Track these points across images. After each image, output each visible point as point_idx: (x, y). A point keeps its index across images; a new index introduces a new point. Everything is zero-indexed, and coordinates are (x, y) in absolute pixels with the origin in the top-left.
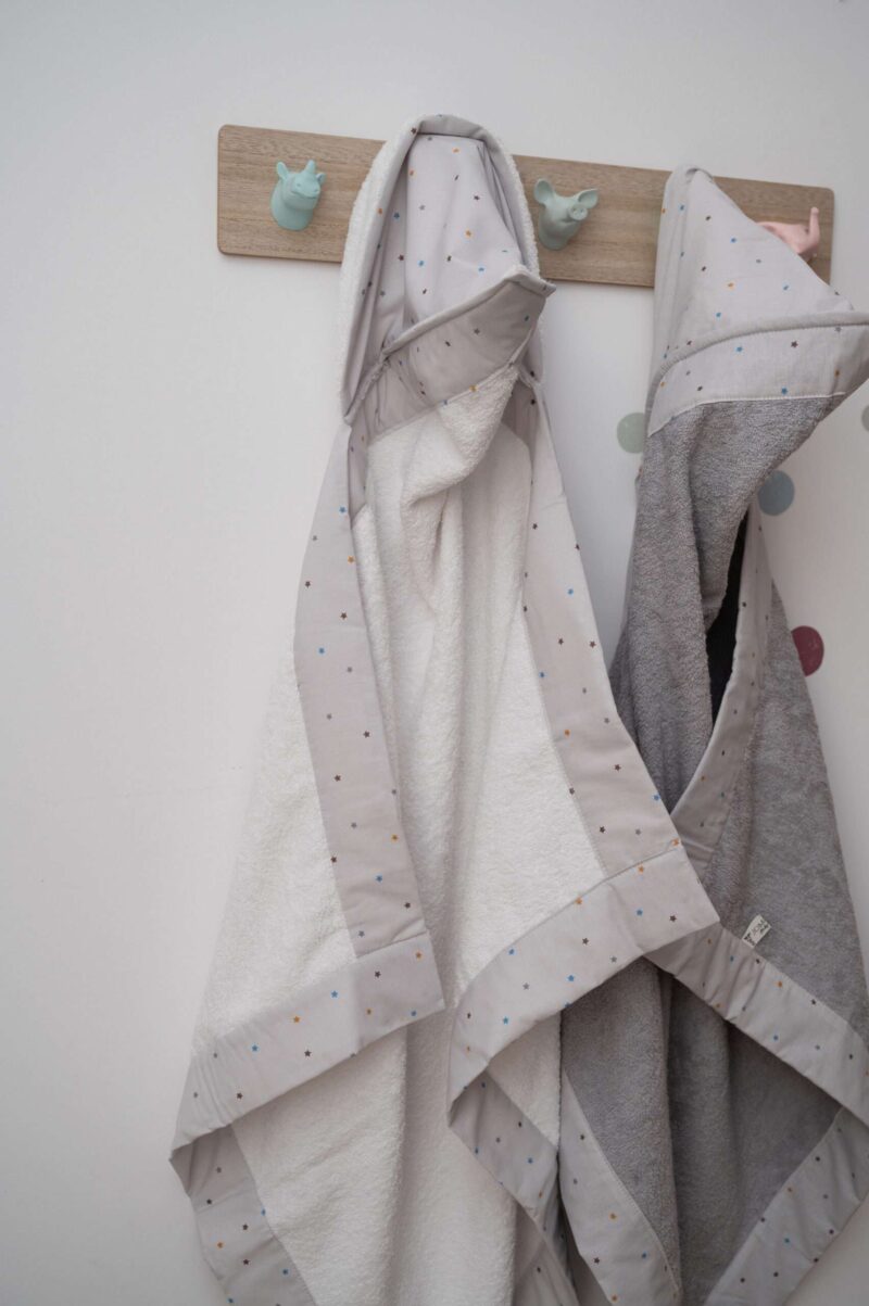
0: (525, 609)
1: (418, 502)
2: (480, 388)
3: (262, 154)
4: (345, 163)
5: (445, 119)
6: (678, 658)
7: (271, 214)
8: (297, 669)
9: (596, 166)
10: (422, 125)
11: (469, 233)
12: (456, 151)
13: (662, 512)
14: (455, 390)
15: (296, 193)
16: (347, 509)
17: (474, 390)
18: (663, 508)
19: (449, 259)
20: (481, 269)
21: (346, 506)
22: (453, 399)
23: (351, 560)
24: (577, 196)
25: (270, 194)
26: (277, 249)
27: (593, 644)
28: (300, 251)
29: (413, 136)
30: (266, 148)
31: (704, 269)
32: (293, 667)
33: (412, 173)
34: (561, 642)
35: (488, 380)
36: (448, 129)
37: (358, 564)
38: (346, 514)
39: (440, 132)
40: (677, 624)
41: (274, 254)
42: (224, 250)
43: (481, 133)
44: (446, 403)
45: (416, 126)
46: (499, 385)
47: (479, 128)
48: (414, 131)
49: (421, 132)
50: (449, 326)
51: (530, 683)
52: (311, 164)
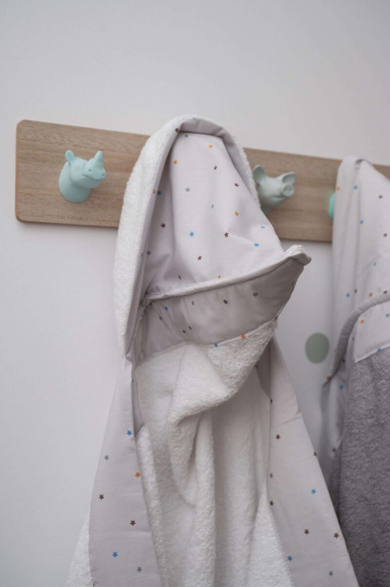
0: (272, 503)
1: (184, 420)
2: (249, 336)
3: (52, 143)
4: (114, 151)
5: (198, 122)
6: (383, 532)
7: (59, 190)
8: (93, 570)
9: (288, 156)
10: (183, 125)
11: (237, 214)
12: (211, 146)
13: (370, 421)
14: (226, 336)
15: (86, 176)
16: (132, 432)
17: (244, 338)
18: (372, 417)
19: (226, 235)
20: (257, 245)
21: (132, 429)
22: (223, 343)
23: (138, 475)
24: (281, 177)
25: (58, 174)
26: (63, 217)
27: (336, 536)
28: (81, 218)
29: (175, 133)
30: (55, 138)
31: (385, 235)
32: (89, 569)
33: (176, 162)
34: (307, 532)
35: (256, 330)
36: (199, 129)
37: (143, 478)
38: (132, 436)
39: (193, 131)
40: (383, 507)
41: (61, 221)
42: (22, 218)
43: (221, 132)
44: (216, 345)
45: (178, 126)
46: (265, 333)
47: (220, 129)
48: (177, 130)
49: (182, 131)
50: (231, 290)
51: (279, 565)
52: (99, 154)
